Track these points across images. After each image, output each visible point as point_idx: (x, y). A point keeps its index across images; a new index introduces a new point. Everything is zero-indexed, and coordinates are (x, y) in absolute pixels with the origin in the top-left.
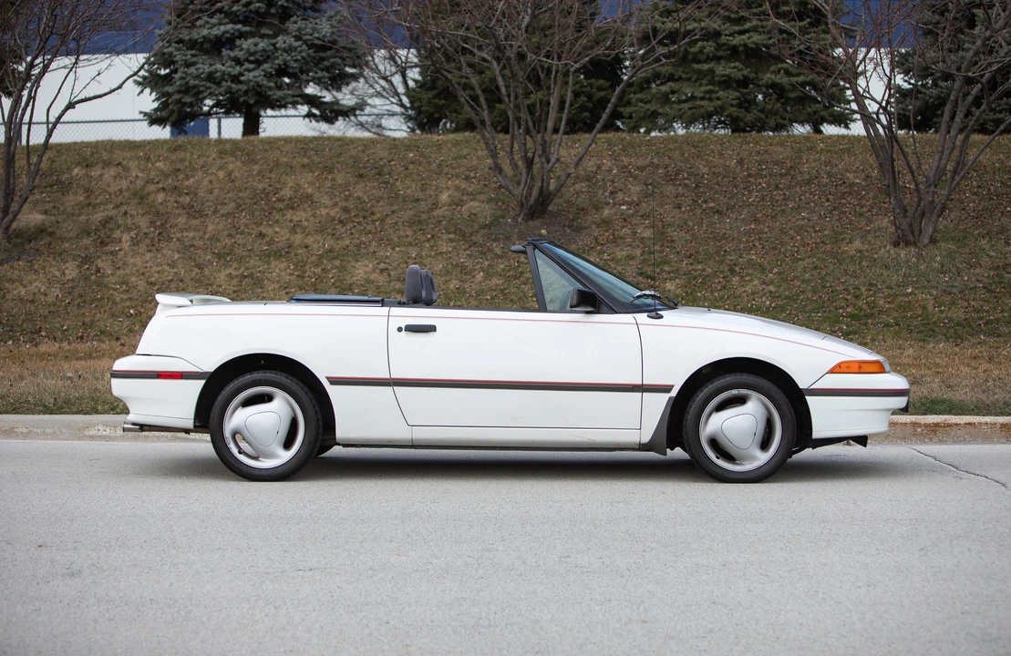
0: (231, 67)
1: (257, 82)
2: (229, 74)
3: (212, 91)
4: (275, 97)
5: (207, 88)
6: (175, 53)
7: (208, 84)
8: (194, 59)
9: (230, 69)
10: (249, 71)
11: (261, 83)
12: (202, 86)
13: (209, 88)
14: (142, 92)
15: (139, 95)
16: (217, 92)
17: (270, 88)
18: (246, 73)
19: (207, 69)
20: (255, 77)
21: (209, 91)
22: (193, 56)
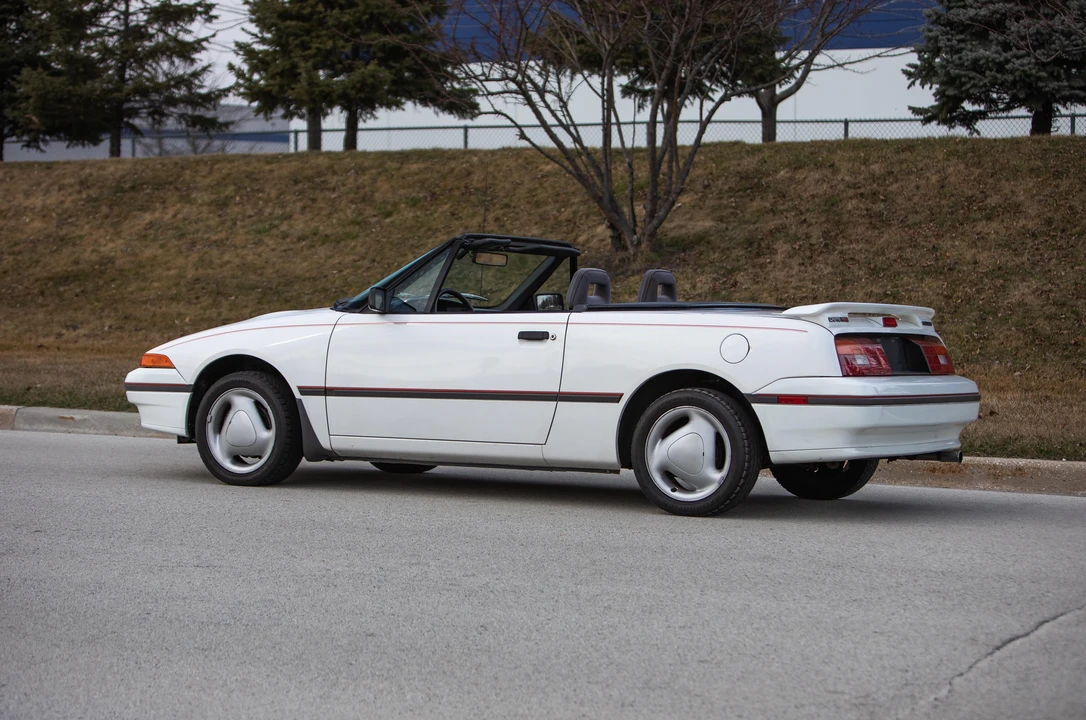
0: (997, 52)
1: (1023, 71)
2: (993, 61)
3: (976, 82)
4: (1047, 89)
5: (971, 79)
6: (940, 37)
7: (973, 74)
8: (962, 45)
9: (995, 56)
10: (1018, 58)
11: (1029, 72)
12: (965, 76)
13: (973, 78)
14: (913, 83)
15: (909, 87)
16: (981, 84)
17: (1039, 79)
18: (1014, 60)
19: (972, 55)
20: (1022, 65)
21: (972, 82)
22: (959, 41)
